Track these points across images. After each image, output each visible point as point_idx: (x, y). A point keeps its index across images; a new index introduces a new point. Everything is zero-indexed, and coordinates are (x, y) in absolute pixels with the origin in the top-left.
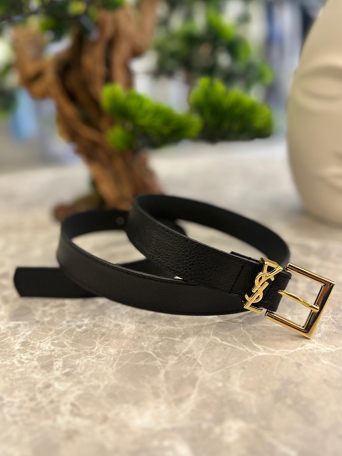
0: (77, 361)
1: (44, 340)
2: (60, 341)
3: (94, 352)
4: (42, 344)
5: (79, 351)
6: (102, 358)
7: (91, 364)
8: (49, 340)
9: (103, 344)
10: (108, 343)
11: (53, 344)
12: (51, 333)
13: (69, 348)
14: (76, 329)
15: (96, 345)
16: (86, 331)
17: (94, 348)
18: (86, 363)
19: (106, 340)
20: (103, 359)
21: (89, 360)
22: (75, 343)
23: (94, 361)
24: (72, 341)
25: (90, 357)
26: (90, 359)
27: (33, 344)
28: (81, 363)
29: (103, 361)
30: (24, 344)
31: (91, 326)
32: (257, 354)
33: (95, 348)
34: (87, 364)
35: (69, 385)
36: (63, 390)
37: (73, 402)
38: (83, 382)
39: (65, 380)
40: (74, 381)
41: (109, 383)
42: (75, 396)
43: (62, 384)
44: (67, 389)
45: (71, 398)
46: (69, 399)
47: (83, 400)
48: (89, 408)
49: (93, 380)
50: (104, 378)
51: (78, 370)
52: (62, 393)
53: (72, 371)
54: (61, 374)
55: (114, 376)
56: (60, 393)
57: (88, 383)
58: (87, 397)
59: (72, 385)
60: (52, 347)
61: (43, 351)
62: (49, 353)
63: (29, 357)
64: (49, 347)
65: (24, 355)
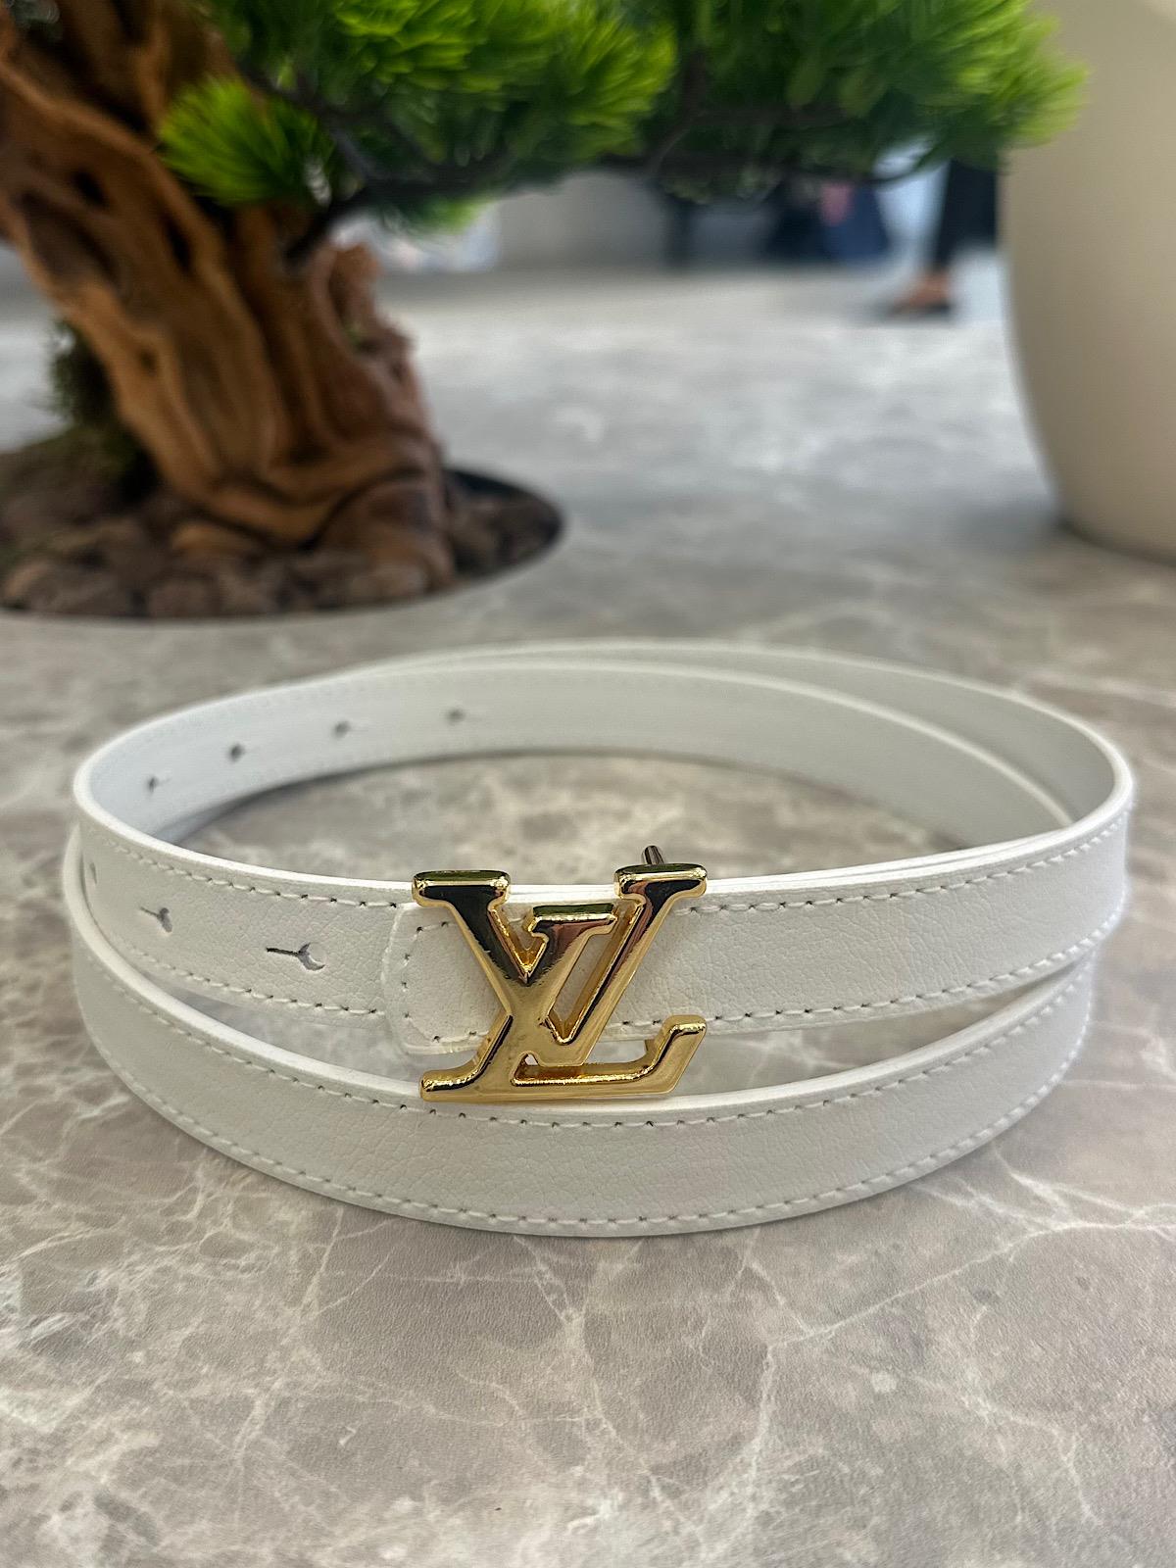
0: (103, 1272)
3: (189, 1226)
5: (107, 1223)
6: (239, 1257)
7: (180, 1287)
9: (234, 1184)
13: (48, 1205)
14: (74, 1106)
15: (195, 1190)
16: (129, 1118)
17: (186, 1204)
18: (154, 1280)
20: (242, 1262)
21: (165, 1271)
23: (197, 1269)
24: (62, 1167)
25: (174, 1253)
28: (123, 1286)
29: (247, 1269)
32: (1041, 1227)
33: (193, 1202)
34: (160, 1291)
35: (74, 1400)
36: (47, 1429)
37: (112, 1491)
38: (148, 1383)
39: (52, 1375)
40: (99, 1382)
41: (297, 1385)
42: (115, 1458)
43: (35, 1395)
44: (64, 1427)
45: (93, 1473)
46: (87, 1476)
47: (163, 1480)
48: (203, 1525)
49: (205, 1370)
50: (263, 1361)
51: (116, 1320)
52: (41, 1446)
53: (84, 1325)
54: (21, 1346)
55: (319, 1351)
56: (27, 1443)
57: (182, 1391)
58: (187, 1461)
59: (91, 1402)
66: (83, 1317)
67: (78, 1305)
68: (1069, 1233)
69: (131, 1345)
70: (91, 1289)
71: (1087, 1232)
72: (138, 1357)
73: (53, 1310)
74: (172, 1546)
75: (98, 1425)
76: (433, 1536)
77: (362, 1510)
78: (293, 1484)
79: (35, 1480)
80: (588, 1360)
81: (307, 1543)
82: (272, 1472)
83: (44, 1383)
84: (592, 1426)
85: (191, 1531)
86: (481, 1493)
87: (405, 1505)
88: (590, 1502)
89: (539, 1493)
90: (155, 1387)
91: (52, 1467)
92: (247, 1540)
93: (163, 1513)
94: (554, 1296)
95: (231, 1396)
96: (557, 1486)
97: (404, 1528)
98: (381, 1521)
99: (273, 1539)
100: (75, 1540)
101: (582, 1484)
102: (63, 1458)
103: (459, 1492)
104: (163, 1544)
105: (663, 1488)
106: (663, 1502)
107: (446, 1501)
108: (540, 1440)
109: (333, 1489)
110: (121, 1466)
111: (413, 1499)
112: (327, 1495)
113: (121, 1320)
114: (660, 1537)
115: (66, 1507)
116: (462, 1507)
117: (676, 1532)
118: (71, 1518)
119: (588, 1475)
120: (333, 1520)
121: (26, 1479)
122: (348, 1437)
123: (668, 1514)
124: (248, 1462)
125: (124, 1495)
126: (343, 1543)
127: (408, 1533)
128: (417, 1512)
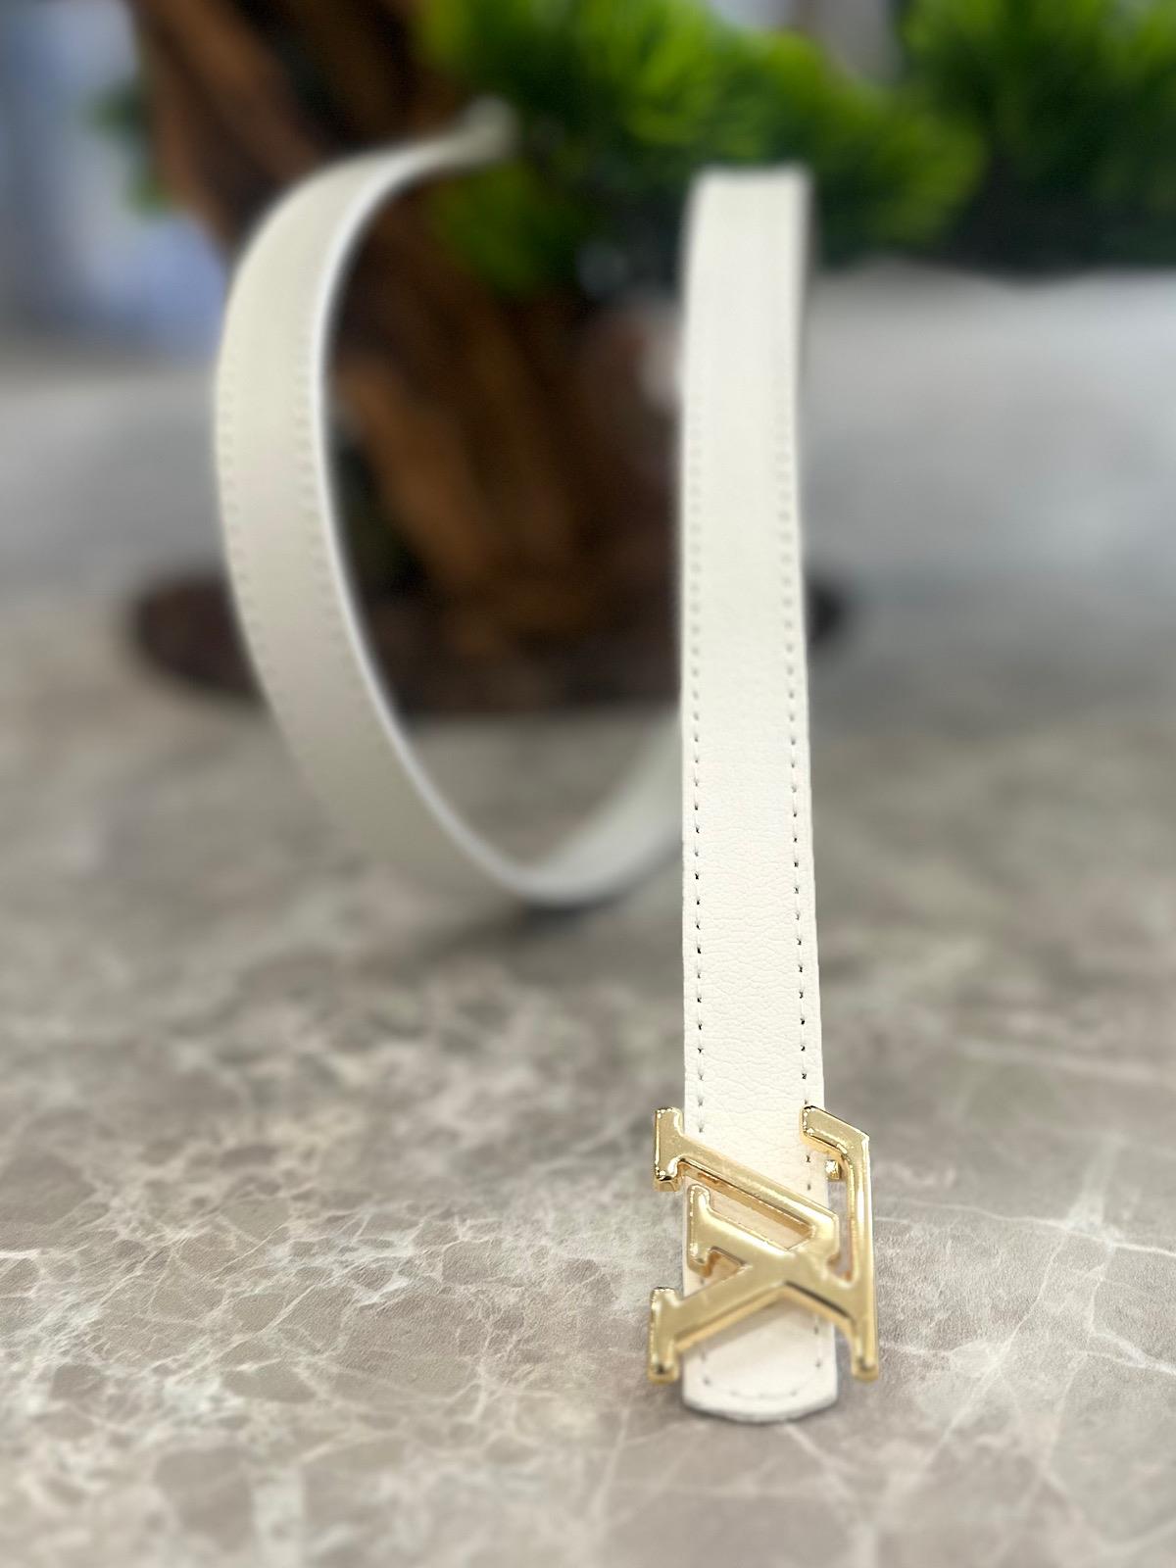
0: (385, 1480)
1: (182, 1357)
2: (274, 1361)
3: (470, 1428)
4: (170, 1383)
6: (523, 1465)
7: (465, 1498)
8: (208, 1360)
9: (517, 1381)
10: (539, 1371)
11: (236, 1383)
12: (216, 1314)
13: (327, 1403)
14: (354, 1291)
15: (477, 1388)
16: (409, 1305)
17: (468, 1403)
18: (437, 1490)
19: (530, 1358)
20: (526, 1471)
21: (449, 1478)
22: (359, 1375)
23: (481, 1478)
24: (339, 1360)
25: (455, 1459)
26: (454, 1469)
27: (120, 1383)
28: (406, 1495)
29: (531, 1479)
30: (70, 1382)
31: (437, 1275)
33: (474, 1402)
34: (444, 1502)
51: (399, 1533)
60: (235, 1403)
61: (180, 1423)
62: (220, 1435)
63: (111, 1459)
64: (216, 1400)
65: (79, 1450)
66: (364, 1530)
67: (359, 1516)
70: (373, 1498)
73: (335, 1521)
113: (404, 1533)
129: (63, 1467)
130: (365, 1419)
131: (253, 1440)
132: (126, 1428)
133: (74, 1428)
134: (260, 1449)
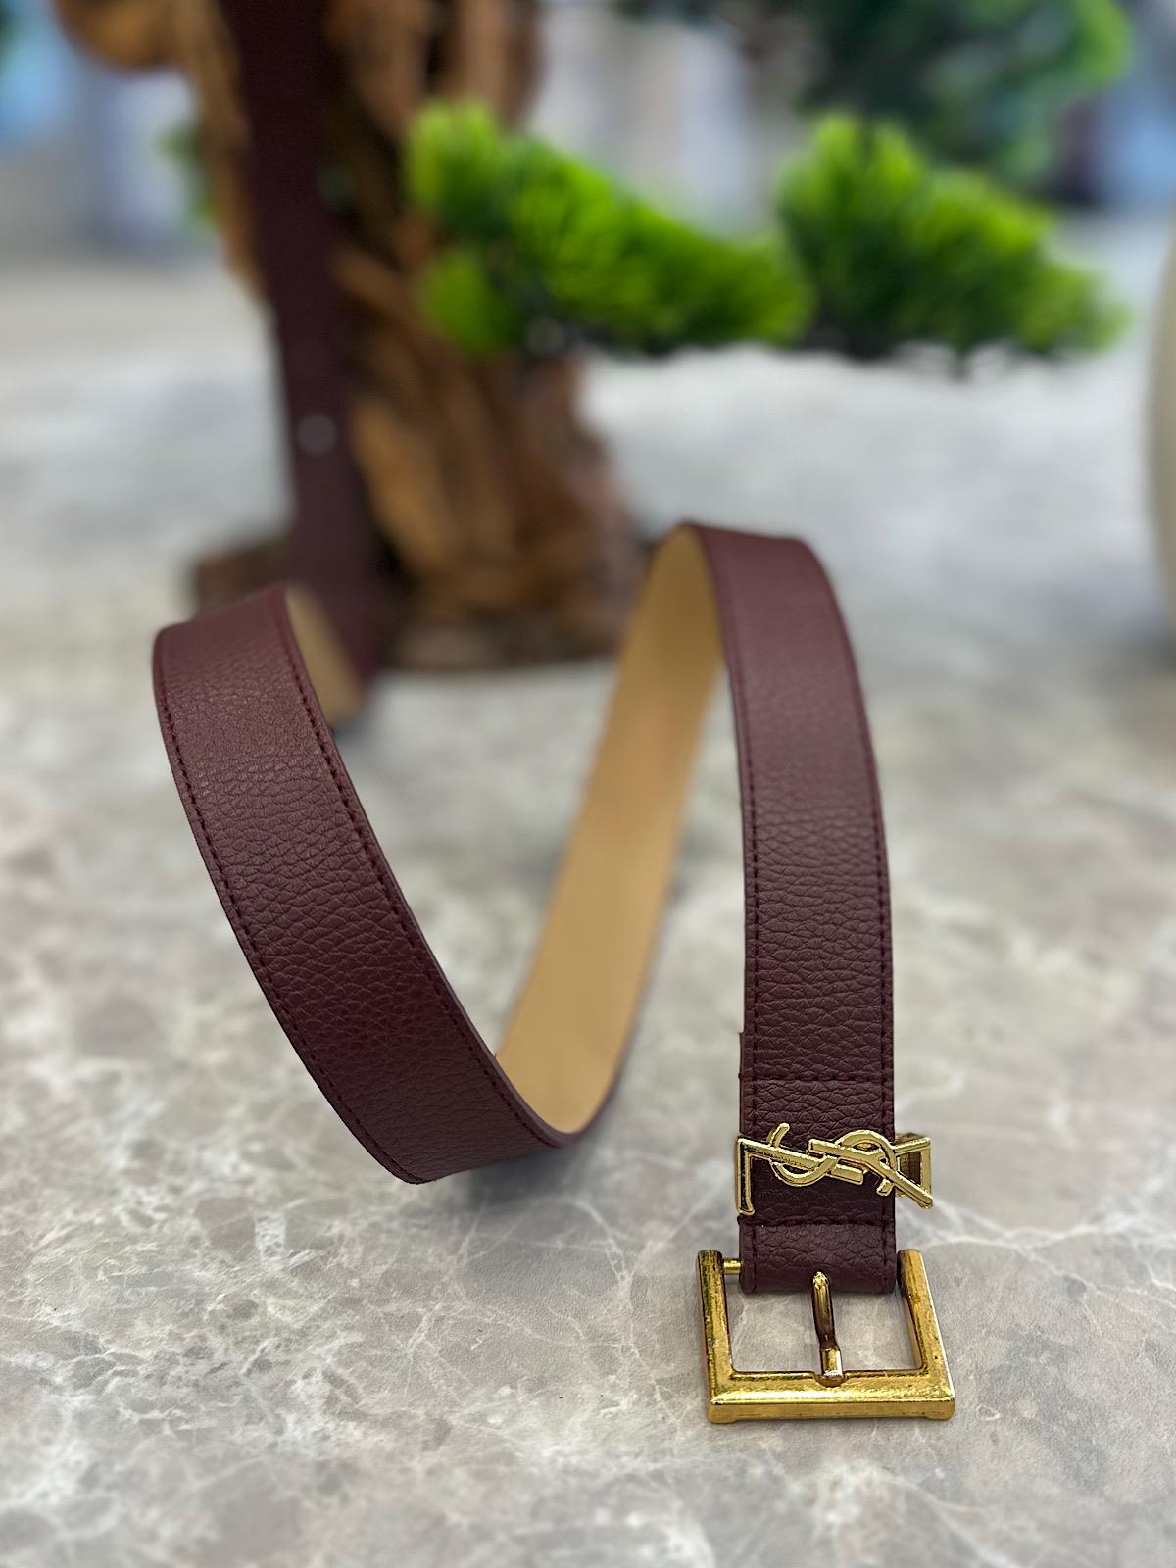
0: (336, 1223)
1: (215, 1138)
2: (273, 1144)
4: (207, 1154)
5: (340, 1187)
7: (383, 1236)
8: (231, 1140)
11: (248, 1156)
13: (304, 1172)
18: (368, 1231)
21: (375, 1224)
22: (325, 1156)
24: (314, 1146)
25: (380, 1213)
27: (175, 1152)
28: (348, 1233)
30: (144, 1150)
32: (941, 1238)
34: (371, 1238)
35: (315, 1308)
36: (296, 1326)
37: (334, 1368)
38: (359, 1300)
39: (301, 1291)
40: (331, 1296)
41: (449, 1308)
42: (337, 1348)
43: (291, 1303)
44: (308, 1325)
45: (323, 1356)
46: (319, 1357)
47: (365, 1365)
48: (386, 1393)
49: (394, 1294)
50: (430, 1290)
51: (342, 1256)
52: (293, 1337)
53: (322, 1258)
54: (283, 1270)
55: (465, 1287)
56: (285, 1334)
57: (380, 1307)
58: (379, 1353)
59: (324, 1310)
60: (246, 1169)
61: (212, 1180)
62: (234, 1190)
63: (168, 1200)
64: (235, 1168)
65: (150, 1193)
66: (322, 1253)
67: (319, 1245)
68: (960, 1245)
69: (351, 1274)
70: (328, 1234)
71: (970, 1244)
72: (355, 1282)
73: (304, 1247)
74: (366, 1405)
75: (327, 1325)
76: (520, 1411)
77: (480, 1392)
78: (441, 1372)
79: (289, 1358)
80: (630, 1307)
81: (446, 1409)
82: (429, 1364)
83: (296, 1296)
84: (626, 1350)
85: (378, 1396)
86: (552, 1387)
87: (506, 1390)
88: (616, 1398)
89: (587, 1390)
90: (364, 1302)
91: (298, 1351)
92: (410, 1405)
93: (363, 1384)
94: (616, 1262)
95: (409, 1313)
96: (598, 1387)
97: (504, 1405)
98: (491, 1400)
99: (426, 1406)
100: (310, 1397)
101: (613, 1387)
102: (306, 1346)
103: (538, 1385)
104: (362, 1403)
105: (661, 1393)
106: (660, 1402)
107: (531, 1390)
108: (592, 1356)
109: (465, 1377)
110: (340, 1353)
111: (511, 1387)
112: (460, 1380)
113: (346, 1257)
114: (655, 1424)
115: (305, 1377)
116: (538, 1396)
117: (665, 1422)
118: (309, 1383)
119: (618, 1381)
120: (463, 1397)
121: (282, 1357)
122: (476, 1345)
123: (661, 1410)
124: (415, 1355)
125: (340, 1371)
126: (466, 1412)
127: (506, 1409)
128: (512, 1396)
129: (140, 1203)
130: (327, 1184)
131: (256, 1193)
132: (179, 1181)
133: (147, 1179)
134: (261, 1200)
